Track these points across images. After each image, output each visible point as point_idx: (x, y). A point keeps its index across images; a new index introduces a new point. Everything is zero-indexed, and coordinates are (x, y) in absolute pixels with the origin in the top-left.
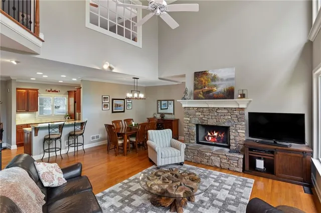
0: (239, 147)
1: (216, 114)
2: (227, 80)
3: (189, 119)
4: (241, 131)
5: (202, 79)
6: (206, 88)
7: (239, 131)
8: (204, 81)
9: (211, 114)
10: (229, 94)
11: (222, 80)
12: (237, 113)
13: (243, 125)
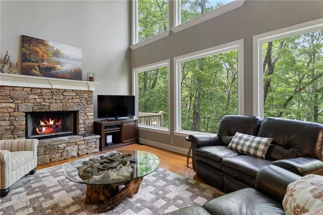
0: (88, 130)
1: (62, 97)
2: (74, 60)
3: (13, 105)
4: (90, 114)
5: (38, 49)
6: (45, 63)
7: (88, 114)
8: (41, 53)
9: (54, 97)
10: (76, 75)
11: (67, 58)
12: (86, 96)
13: (91, 108)
